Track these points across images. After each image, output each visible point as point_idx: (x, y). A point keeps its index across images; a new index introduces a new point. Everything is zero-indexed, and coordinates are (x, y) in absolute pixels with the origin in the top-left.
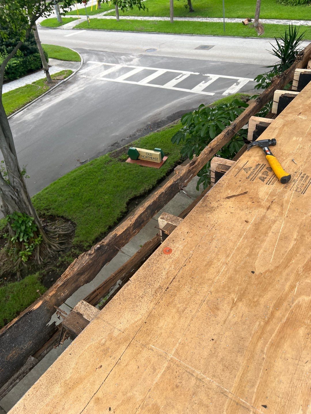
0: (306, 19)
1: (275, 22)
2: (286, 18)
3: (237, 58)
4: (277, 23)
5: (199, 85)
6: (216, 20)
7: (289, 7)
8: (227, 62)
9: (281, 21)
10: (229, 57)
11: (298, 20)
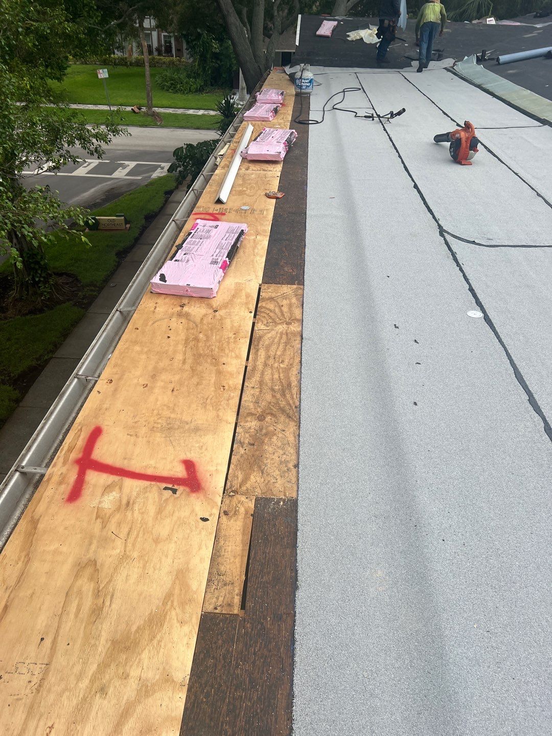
0: (206, 108)
1: (170, 111)
2: (181, 107)
3: (146, 146)
4: (174, 112)
5: (118, 170)
6: (91, 107)
7: (179, 95)
8: (136, 150)
9: (177, 110)
10: (135, 146)
11: (197, 109)
